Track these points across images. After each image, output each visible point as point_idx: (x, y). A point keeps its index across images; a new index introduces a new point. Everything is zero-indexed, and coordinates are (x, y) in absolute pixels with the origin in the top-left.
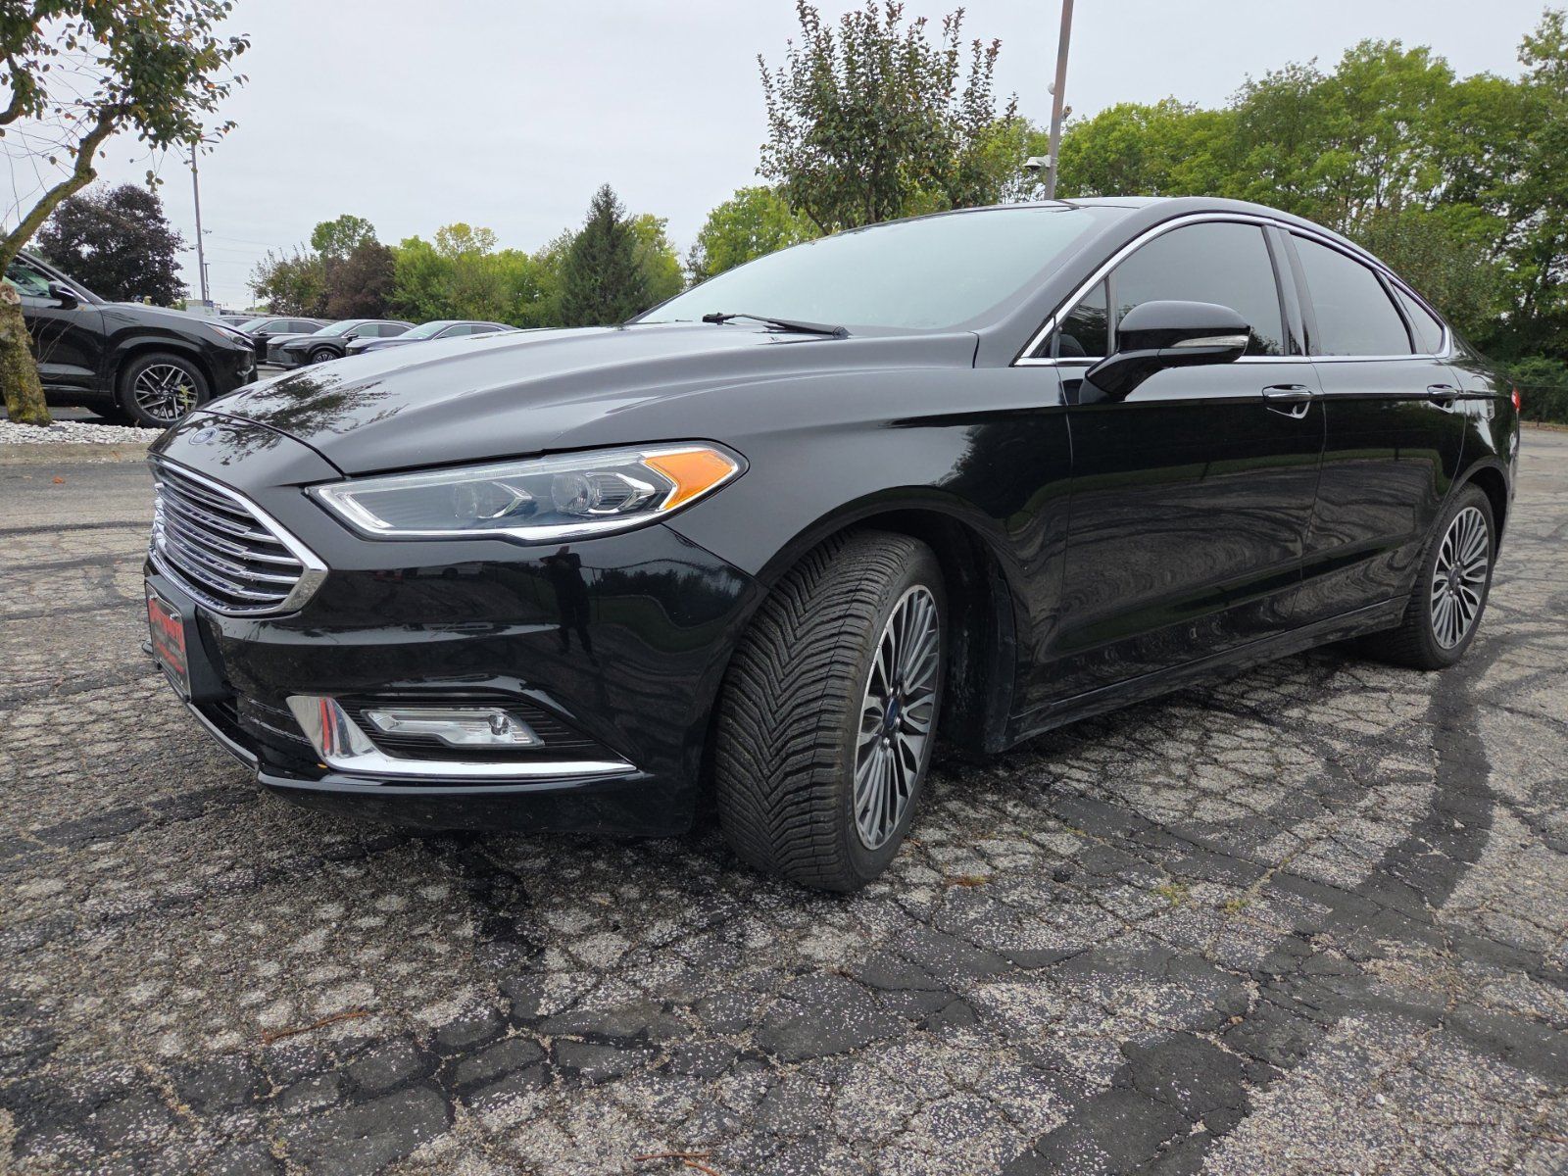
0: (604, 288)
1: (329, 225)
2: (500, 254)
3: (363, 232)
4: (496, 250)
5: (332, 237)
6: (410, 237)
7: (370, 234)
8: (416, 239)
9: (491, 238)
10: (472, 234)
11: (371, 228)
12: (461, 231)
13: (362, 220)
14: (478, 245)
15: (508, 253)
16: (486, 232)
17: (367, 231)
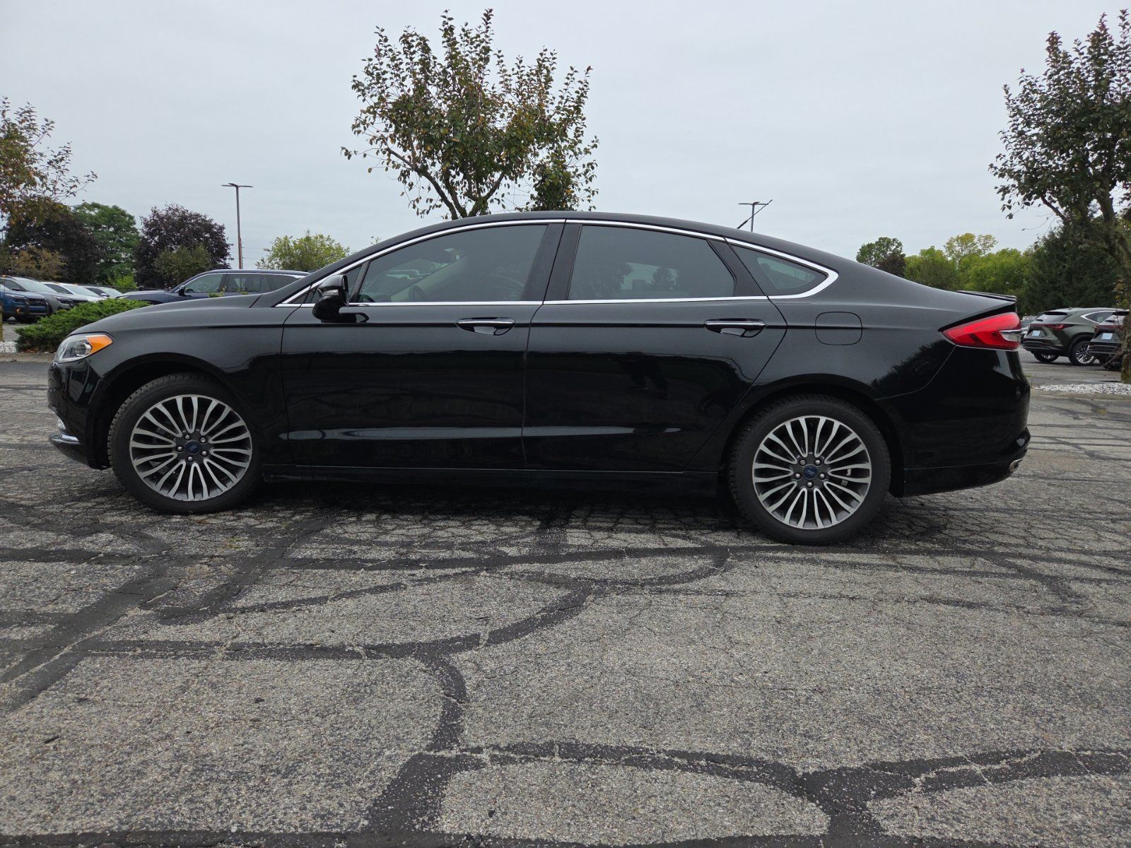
0: (1070, 273)
1: (870, 246)
2: (997, 253)
3: (893, 248)
4: (994, 250)
5: (871, 254)
6: (927, 248)
7: (899, 249)
8: (932, 249)
9: (991, 242)
10: (975, 240)
11: (900, 244)
12: (966, 239)
13: (894, 240)
14: (980, 248)
15: (1004, 252)
16: (988, 237)
17: (897, 247)
